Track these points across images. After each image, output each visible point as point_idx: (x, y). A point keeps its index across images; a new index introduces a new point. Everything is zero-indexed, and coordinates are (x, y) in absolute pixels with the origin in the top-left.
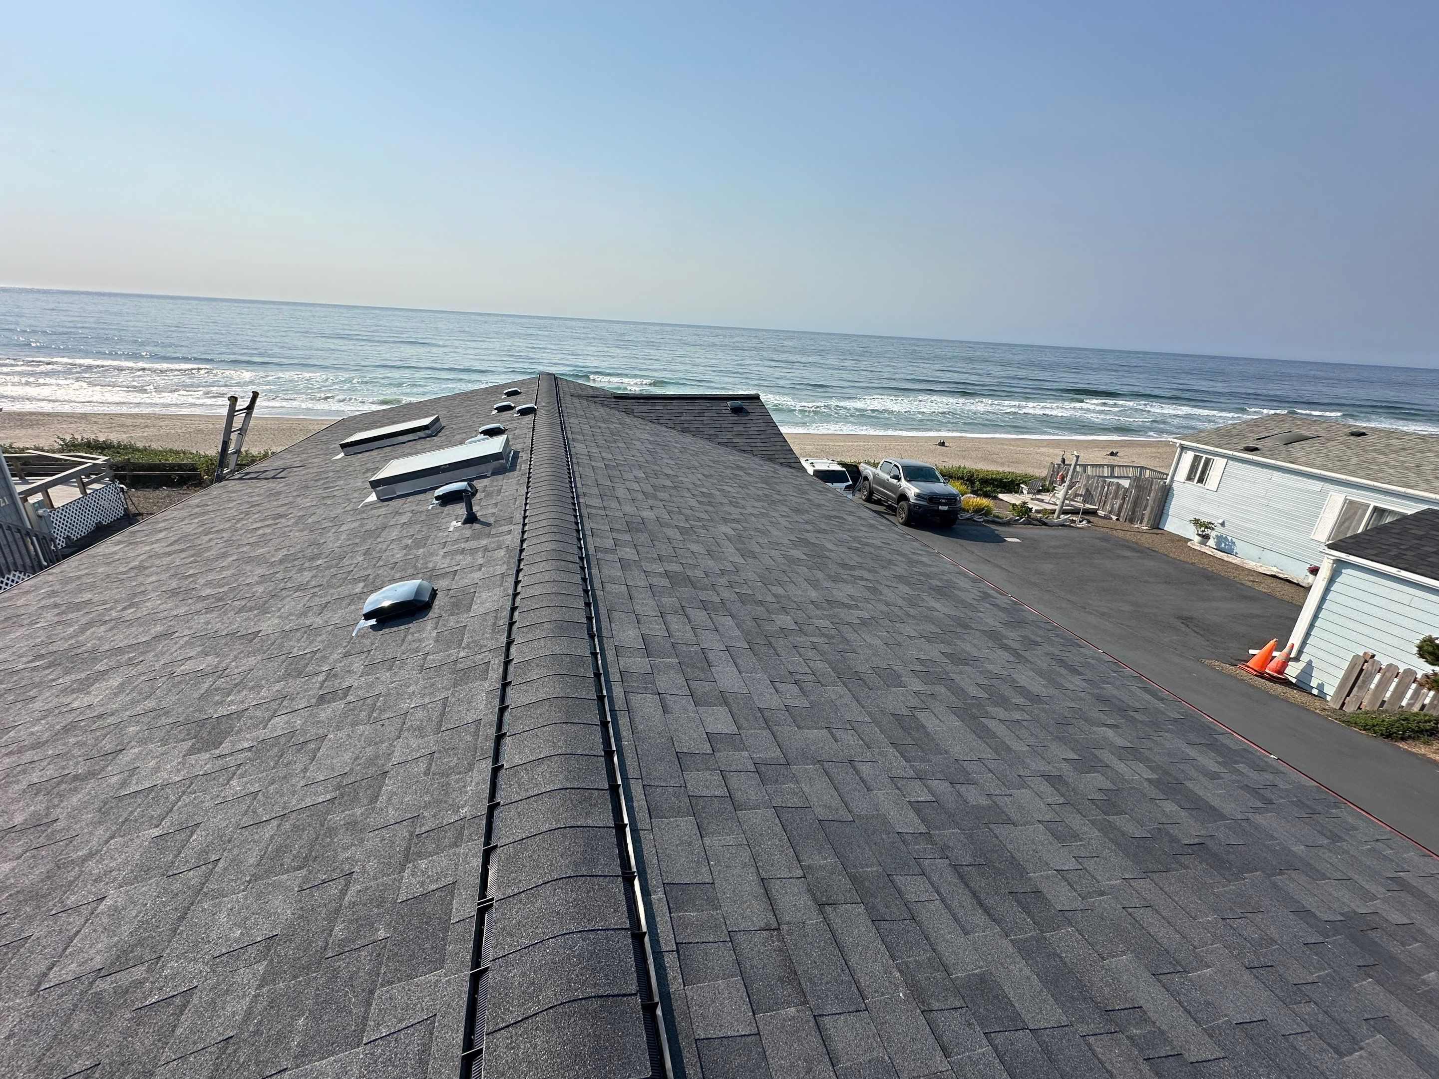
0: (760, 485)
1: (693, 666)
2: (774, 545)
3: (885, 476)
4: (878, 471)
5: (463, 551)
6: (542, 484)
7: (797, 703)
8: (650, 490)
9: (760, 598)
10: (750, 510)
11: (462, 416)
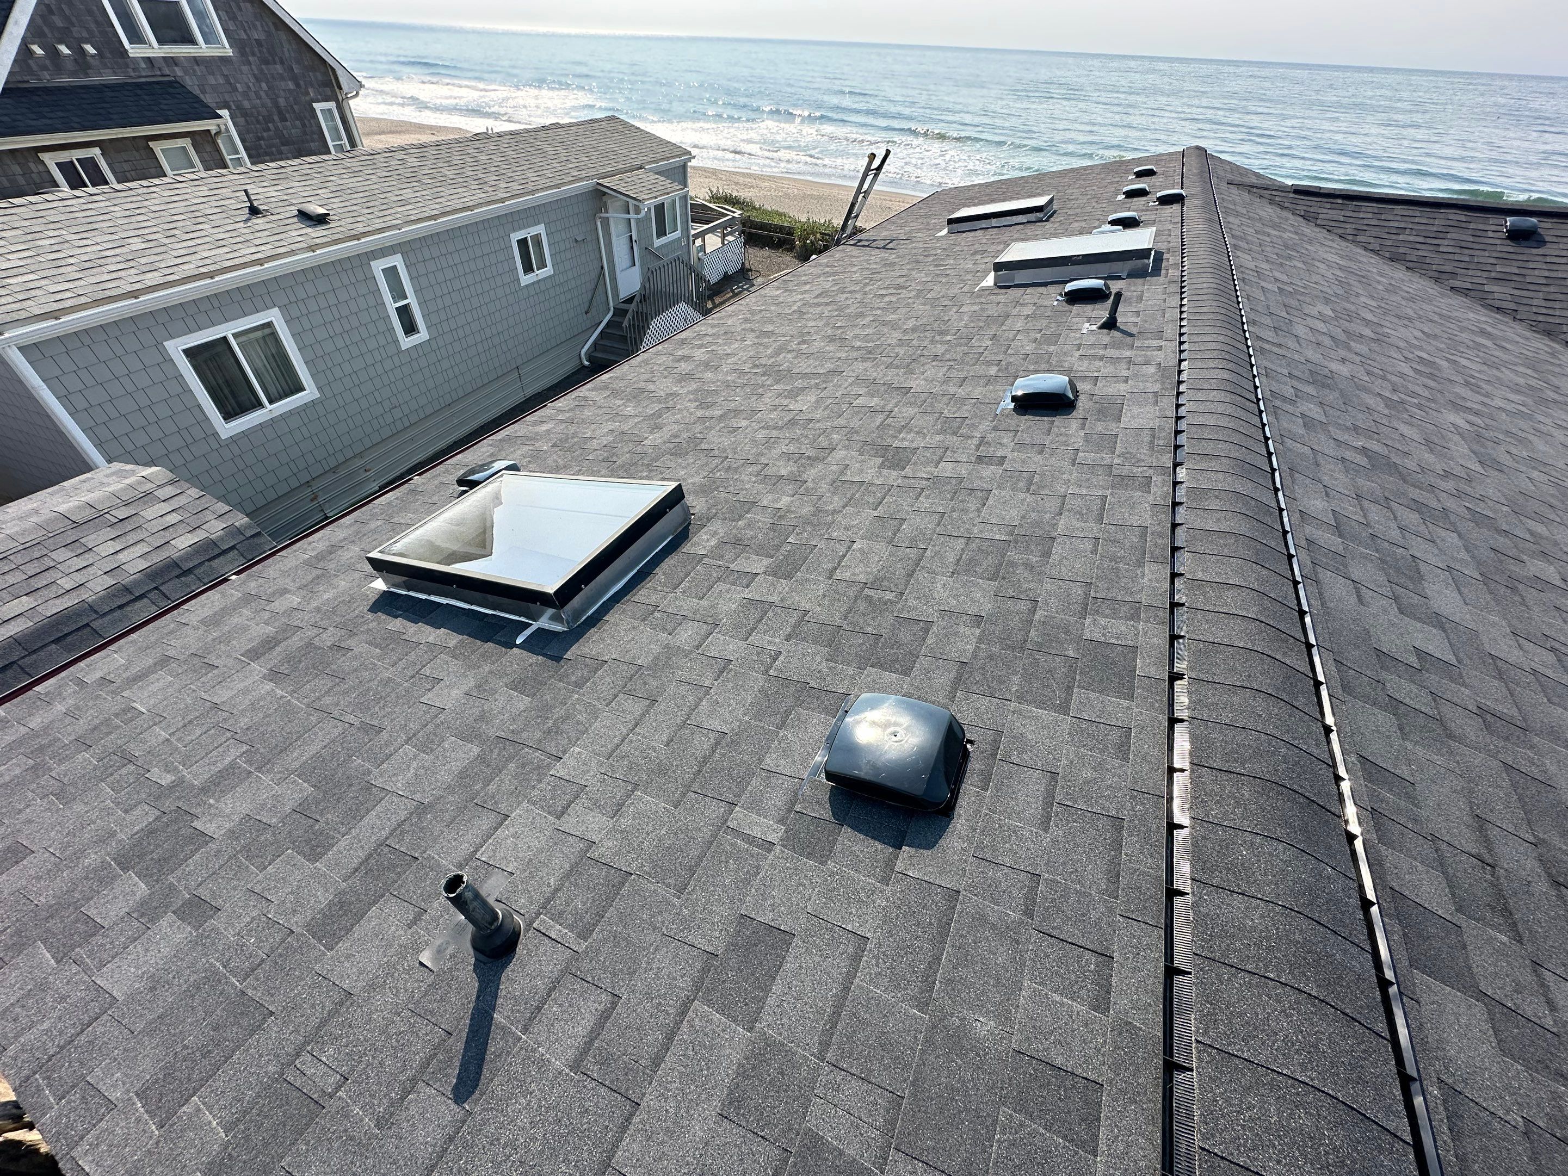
5: (1101, 358)
9: (1505, 527)
10: (1498, 402)
11: (1077, 199)
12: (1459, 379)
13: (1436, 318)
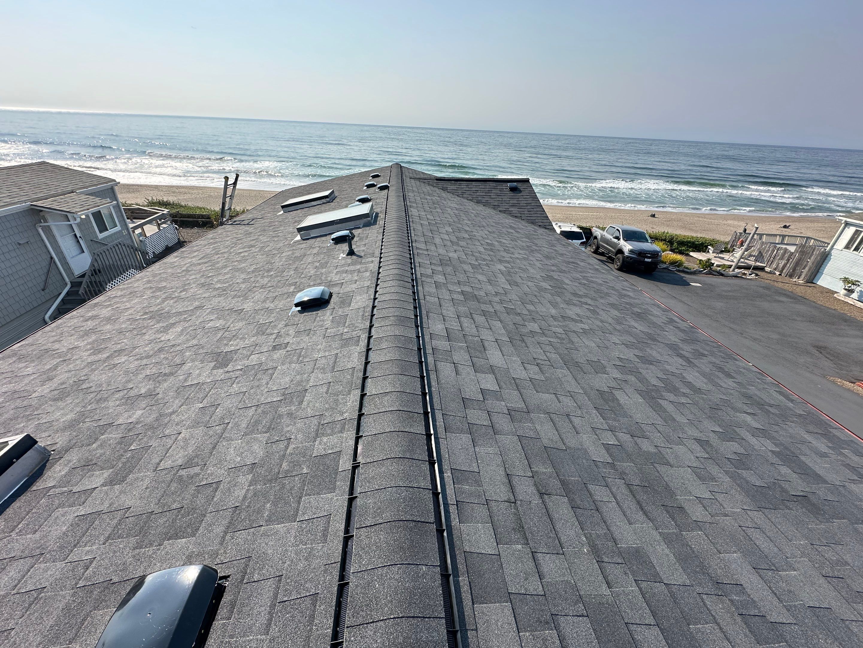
0: (524, 239)
1: (475, 349)
2: (531, 278)
3: (610, 237)
4: (605, 233)
5: (346, 272)
6: (392, 233)
7: (536, 377)
8: (455, 240)
9: (519, 311)
10: (517, 255)
11: (347, 190)
12: (502, 249)
13: (494, 224)
